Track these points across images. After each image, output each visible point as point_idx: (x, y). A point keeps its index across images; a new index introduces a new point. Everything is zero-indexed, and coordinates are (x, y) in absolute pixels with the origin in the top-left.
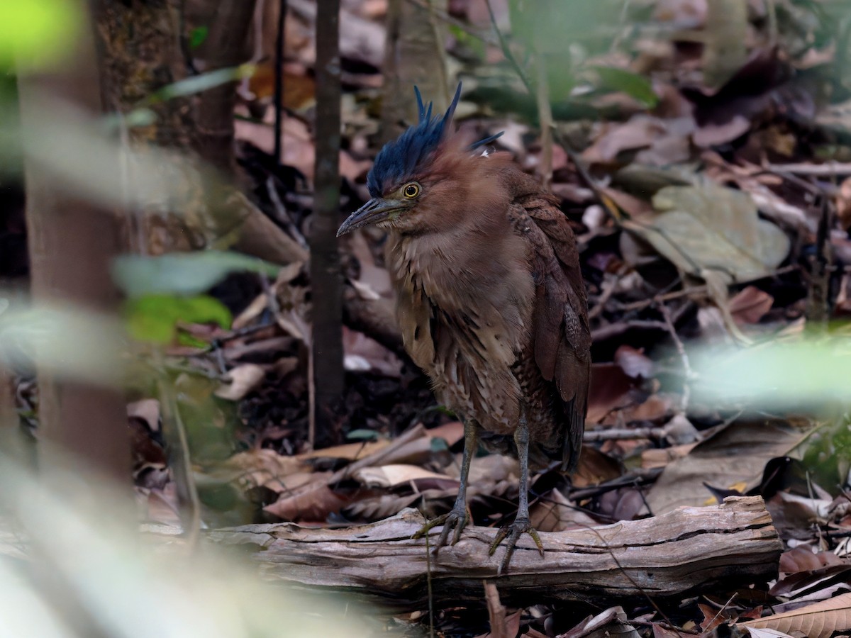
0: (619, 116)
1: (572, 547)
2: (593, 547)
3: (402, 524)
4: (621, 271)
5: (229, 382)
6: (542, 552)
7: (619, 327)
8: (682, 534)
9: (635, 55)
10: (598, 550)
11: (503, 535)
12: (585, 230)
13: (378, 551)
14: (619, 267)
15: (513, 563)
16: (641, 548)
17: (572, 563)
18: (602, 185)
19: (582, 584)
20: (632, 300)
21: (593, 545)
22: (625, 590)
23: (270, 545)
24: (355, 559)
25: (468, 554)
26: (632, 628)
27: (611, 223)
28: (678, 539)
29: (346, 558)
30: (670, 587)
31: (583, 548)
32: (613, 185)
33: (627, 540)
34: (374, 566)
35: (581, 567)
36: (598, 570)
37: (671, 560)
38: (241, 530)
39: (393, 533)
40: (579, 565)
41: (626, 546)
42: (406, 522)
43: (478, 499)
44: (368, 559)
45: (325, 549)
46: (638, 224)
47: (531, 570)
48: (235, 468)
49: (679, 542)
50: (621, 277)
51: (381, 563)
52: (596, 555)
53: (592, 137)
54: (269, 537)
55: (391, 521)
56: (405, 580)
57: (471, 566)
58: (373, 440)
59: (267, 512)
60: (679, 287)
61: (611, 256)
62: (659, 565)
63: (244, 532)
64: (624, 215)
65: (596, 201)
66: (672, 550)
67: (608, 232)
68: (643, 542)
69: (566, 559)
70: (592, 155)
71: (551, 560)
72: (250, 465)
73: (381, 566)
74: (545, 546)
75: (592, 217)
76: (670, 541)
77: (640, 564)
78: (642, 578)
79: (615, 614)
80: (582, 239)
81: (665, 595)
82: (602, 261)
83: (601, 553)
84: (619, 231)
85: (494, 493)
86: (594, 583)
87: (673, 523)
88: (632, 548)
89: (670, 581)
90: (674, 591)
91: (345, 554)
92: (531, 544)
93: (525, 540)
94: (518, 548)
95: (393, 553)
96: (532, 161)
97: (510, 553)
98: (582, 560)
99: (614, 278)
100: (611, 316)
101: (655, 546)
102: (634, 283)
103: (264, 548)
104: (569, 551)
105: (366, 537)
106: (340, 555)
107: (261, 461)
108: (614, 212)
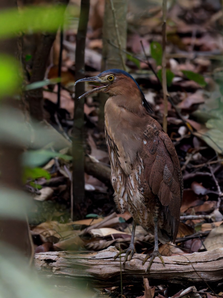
0: (192, 90)
1: (176, 262)
2: (184, 262)
3: (109, 252)
4: (193, 152)
5: (40, 194)
6: (164, 264)
7: (192, 175)
8: (219, 258)
9: (196, 65)
10: (186, 264)
11: (148, 257)
12: (179, 136)
13: (100, 263)
14: (192, 150)
15: (152, 268)
16: (202, 263)
17: (175, 269)
18: (186, 118)
19: (179, 277)
20: (197, 164)
21: (184, 261)
22: (196, 279)
23: (57, 260)
24: (90, 266)
25: (135, 264)
26: (199, 295)
27: (189, 133)
28: (217, 260)
29: (87, 266)
30: (214, 279)
31: (180, 263)
32: (190, 118)
33: (197, 260)
34: (98, 269)
35: (179, 271)
36: (185, 271)
37: (214, 268)
38: (46, 254)
39: (105, 256)
40: (178, 270)
41: (196, 262)
42: (111, 252)
43: (138, 242)
44: (96, 266)
45: (79, 262)
46: (200, 133)
47: (159, 271)
48: (41, 228)
49: (217, 261)
50: (193, 155)
51: (101, 268)
52: (185, 266)
53: (181, 98)
54: (57, 256)
55: (104, 251)
56: (110, 274)
57: (136, 269)
58: (96, 218)
59: (55, 246)
60: (216, 159)
61: (189, 146)
62: (209, 270)
63: (47, 255)
64: (195, 130)
65: (183, 124)
66: (214, 264)
67: (188, 136)
68: (203, 261)
69: (173, 267)
70: (182, 106)
71: (167, 267)
72: (47, 227)
73: (100, 269)
74: (165, 262)
75: (182, 131)
76: (214, 260)
77: (202, 269)
78: (203, 275)
79: (192, 289)
80: (178, 139)
81: (212, 281)
82: (186, 148)
83: (187, 265)
84: (193, 136)
85: (144, 240)
86: (184, 277)
87: (215, 253)
88: (199, 263)
89: (213, 276)
90: (215, 280)
91: (87, 264)
92: (159, 261)
93: (157, 259)
94: (154, 262)
95: (105, 264)
96: (158, 108)
97: (151, 264)
98: (179, 268)
99: (190, 155)
100: (189, 170)
101: (208, 262)
102: (198, 157)
103: (55, 261)
104: (174, 264)
105: (95, 257)
106: (85, 264)
107: (52, 226)
108: (191, 129)
